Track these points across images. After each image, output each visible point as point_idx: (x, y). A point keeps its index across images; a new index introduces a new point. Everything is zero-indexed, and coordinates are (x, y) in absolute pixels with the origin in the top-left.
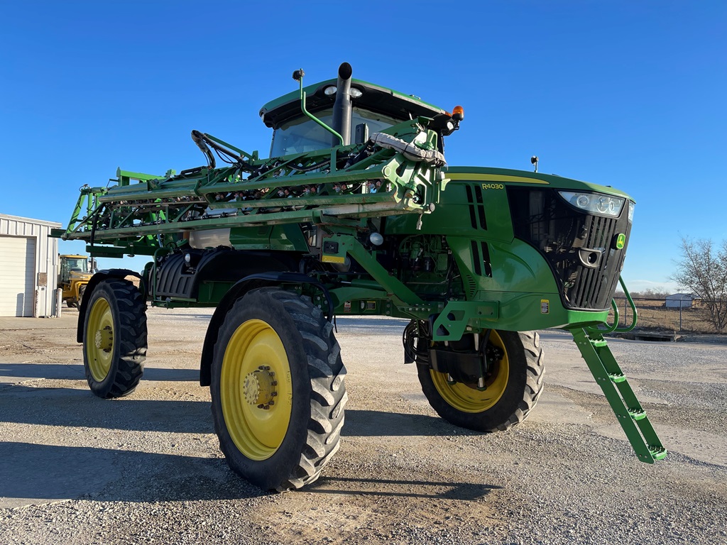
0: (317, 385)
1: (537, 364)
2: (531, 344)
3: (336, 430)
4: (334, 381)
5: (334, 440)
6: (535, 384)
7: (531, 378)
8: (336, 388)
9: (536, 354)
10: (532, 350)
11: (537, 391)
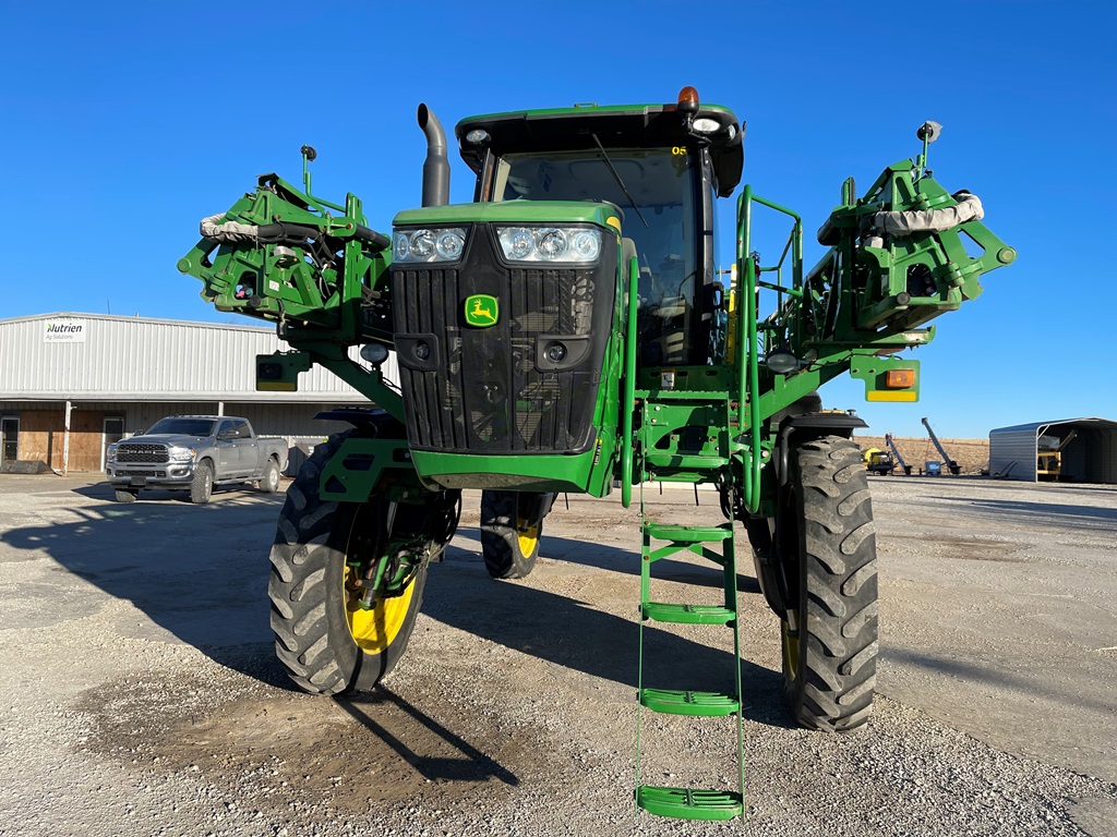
0: (275, 553)
1: (838, 591)
2: (827, 546)
3: (308, 618)
4: (298, 552)
5: (309, 632)
6: (831, 634)
7: (818, 619)
8: (298, 560)
9: (834, 568)
10: (825, 558)
11: (842, 651)
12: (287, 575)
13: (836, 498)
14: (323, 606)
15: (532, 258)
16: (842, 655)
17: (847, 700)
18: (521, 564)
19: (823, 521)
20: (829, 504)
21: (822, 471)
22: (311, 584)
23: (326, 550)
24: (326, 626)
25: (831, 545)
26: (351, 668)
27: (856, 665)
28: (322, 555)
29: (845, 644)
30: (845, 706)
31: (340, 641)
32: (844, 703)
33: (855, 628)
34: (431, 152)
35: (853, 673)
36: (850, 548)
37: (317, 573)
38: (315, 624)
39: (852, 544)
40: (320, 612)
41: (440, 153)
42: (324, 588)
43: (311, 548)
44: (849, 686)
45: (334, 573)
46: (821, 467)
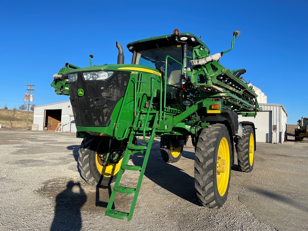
1: (201, 167)
2: (200, 154)
3: (85, 166)
4: (84, 151)
5: (86, 170)
6: (199, 179)
7: (196, 174)
8: (83, 152)
9: (200, 160)
10: (199, 157)
11: (202, 184)
12: (81, 156)
13: (205, 141)
14: (88, 163)
15: (91, 79)
16: (202, 185)
17: (207, 198)
18: (172, 159)
19: (200, 147)
20: (203, 142)
21: (205, 133)
22: (85, 158)
23: (89, 150)
24: (90, 168)
25: (201, 154)
26: (99, 179)
27: (207, 188)
28: (88, 151)
29: (203, 182)
30: (207, 200)
31: (94, 172)
32: (206, 199)
33: (206, 178)
34: (119, 53)
35: (206, 191)
36: (206, 155)
37: (87, 156)
38: (87, 168)
39: (206, 154)
40: (88, 165)
41: (121, 53)
42: (89, 159)
43: (86, 149)
44: (207, 194)
45: (92, 156)
46: (205, 132)
